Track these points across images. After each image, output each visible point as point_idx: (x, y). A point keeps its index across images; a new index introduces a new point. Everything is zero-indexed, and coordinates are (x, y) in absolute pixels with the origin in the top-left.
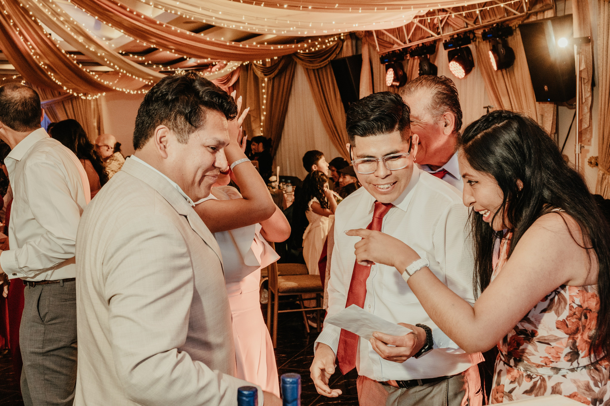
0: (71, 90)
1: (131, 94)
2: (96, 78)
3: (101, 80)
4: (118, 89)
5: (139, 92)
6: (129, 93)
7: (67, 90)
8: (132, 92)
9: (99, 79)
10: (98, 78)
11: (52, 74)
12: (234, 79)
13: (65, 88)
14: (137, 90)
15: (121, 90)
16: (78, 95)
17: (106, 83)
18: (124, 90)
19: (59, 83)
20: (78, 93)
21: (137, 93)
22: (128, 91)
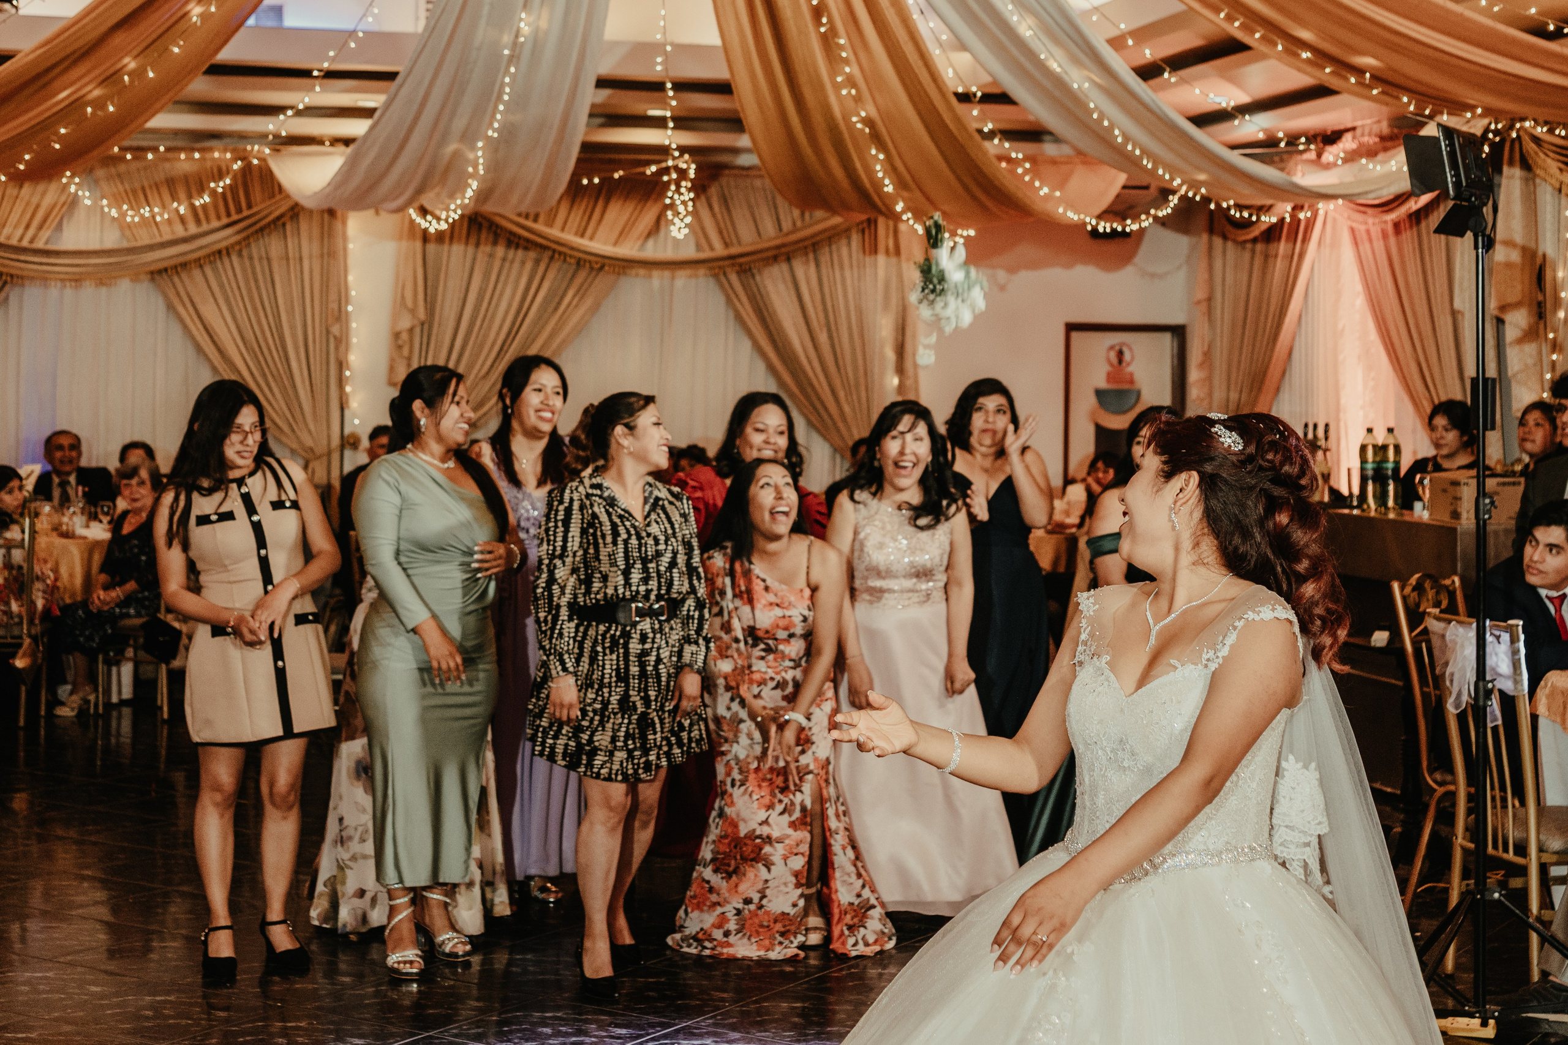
4: (1070, 215)
5: (1118, 228)
15: (1076, 218)
17: (1044, 191)
18: (1087, 220)
19: (890, 188)
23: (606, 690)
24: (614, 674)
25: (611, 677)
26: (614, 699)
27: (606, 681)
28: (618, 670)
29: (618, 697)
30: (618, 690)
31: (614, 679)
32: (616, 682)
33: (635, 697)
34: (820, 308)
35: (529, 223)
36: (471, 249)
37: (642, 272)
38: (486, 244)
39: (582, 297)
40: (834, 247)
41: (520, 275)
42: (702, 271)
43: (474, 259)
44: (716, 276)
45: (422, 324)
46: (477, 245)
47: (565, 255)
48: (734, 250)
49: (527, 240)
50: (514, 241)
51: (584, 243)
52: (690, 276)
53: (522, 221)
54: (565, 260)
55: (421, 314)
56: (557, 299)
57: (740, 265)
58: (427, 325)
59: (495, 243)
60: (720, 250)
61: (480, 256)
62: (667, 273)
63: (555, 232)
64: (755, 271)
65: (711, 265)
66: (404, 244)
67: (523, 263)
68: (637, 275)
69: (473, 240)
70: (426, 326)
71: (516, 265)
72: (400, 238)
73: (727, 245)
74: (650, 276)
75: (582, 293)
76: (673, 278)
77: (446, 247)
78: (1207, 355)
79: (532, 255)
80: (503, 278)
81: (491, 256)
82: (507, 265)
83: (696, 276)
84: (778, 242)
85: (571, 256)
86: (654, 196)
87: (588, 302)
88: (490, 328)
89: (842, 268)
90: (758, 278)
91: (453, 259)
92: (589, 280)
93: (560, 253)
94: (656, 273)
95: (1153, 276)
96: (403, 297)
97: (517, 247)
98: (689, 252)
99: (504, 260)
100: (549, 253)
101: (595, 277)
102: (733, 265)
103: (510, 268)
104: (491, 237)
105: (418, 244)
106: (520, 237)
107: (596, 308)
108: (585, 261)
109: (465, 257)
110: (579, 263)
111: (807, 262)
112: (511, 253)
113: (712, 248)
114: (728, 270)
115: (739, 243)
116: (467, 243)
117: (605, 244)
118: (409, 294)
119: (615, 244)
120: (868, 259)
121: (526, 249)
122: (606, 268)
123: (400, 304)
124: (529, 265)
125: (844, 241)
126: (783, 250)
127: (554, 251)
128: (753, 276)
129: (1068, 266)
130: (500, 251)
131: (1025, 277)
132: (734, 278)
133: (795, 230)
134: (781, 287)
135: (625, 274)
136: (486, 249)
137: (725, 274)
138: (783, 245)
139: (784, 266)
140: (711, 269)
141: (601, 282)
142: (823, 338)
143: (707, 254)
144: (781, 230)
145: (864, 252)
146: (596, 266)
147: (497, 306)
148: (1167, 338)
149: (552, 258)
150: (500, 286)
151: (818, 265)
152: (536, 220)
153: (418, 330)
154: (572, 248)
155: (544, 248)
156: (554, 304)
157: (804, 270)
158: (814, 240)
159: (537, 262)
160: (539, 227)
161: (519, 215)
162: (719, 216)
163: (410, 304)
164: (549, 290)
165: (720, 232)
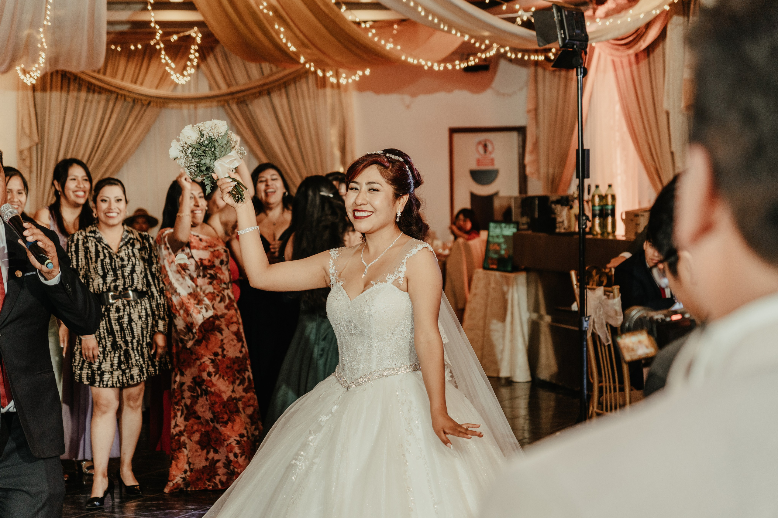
0: (312, 64)
1: (434, 70)
2: (370, 35)
3: (380, 40)
4: (410, 60)
5: (450, 67)
6: (431, 68)
7: (305, 63)
8: (436, 67)
9: (376, 39)
10: (374, 35)
11: (282, 29)
12: (653, 34)
13: (302, 60)
14: (445, 60)
15: (415, 62)
16: (324, 76)
17: (389, 46)
18: (423, 63)
19: (293, 49)
20: (324, 71)
21: (445, 67)
22: (429, 64)
23: (103, 341)
24: (105, 331)
25: (104, 333)
26: (109, 344)
27: (102, 336)
28: (107, 329)
29: (110, 343)
30: (110, 339)
31: (106, 334)
32: (108, 335)
33: (120, 342)
34: (290, 124)
35: (100, 76)
36: (64, 94)
37: (175, 105)
38: (74, 90)
39: (138, 124)
40: (298, 84)
41: (97, 110)
42: (215, 103)
43: (67, 101)
44: (223, 106)
45: (37, 144)
46: (68, 92)
47: (125, 96)
48: (234, 89)
49: (100, 88)
50: (92, 88)
51: (137, 88)
52: (207, 107)
53: (96, 75)
54: (125, 99)
55: (36, 138)
56: (122, 125)
57: (238, 98)
58: (40, 144)
59: (79, 90)
60: (224, 89)
61: (70, 97)
62: (192, 106)
63: (117, 81)
64: (248, 102)
65: (219, 99)
66: (21, 92)
67: (99, 102)
68: (172, 108)
69: (65, 89)
70: (39, 146)
71: (94, 104)
72: (18, 89)
73: (229, 86)
74: (181, 108)
75: (138, 120)
76: (196, 108)
77: (48, 93)
78: (536, 144)
79: (104, 97)
80: (86, 113)
81: (77, 98)
82: (88, 104)
83: (211, 107)
84: (261, 83)
85: (129, 97)
86: (179, 55)
87: (142, 126)
88: (80, 146)
89: (303, 98)
90: (250, 106)
91: (53, 101)
92: (142, 112)
93: (122, 95)
94: (185, 106)
95: (504, 95)
96: (22, 127)
97: (94, 92)
98: (204, 90)
99: (86, 100)
100: (114, 96)
101: (145, 110)
102: (233, 99)
103: (90, 107)
104: (77, 86)
105: (30, 93)
106: (95, 85)
107: (148, 130)
108: (138, 100)
109: (61, 100)
110: (134, 101)
111: (281, 95)
112: (90, 96)
113: (219, 88)
114: (230, 102)
115: (237, 83)
116: (61, 90)
117: (151, 87)
118: (26, 125)
119: (157, 87)
120: (321, 92)
121: (100, 93)
122: (152, 104)
123: (21, 132)
124: (102, 103)
125: (304, 80)
126: (266, 87)
127: (118, 94)
128: (247, 105)
129: (450, 91)
130: (83, 95)
131: (422, 99)
132: (235, 107)
133: (272, 74)
134: (265, 111)
135: (165, 107)
136: (73, 94)
137: (228, 105)
138: (264, 85)
139: (266, 98)
140: (218, 102)
141: (150, 112)
142: (293, 144)
143: (216, 92)
144: (263, 74)
145: (317, 87)
146: (147, 103)
147: (84, 132)
148: (514, 137)
149: (117, 98)
150: (85, 118)
151: (288, 97)
152: (104, 74)
153: (34, 148)
154: (129, 92)
155: (111, 92)
156: (120, 129)
157: (279, 100)
158: (284, 80)
159: (108, 101)
160: (107, 78)
161: (94, 71)
162: (222, 67)
163: (27, 132)
164: (116, 120)
165: (224, 77)
